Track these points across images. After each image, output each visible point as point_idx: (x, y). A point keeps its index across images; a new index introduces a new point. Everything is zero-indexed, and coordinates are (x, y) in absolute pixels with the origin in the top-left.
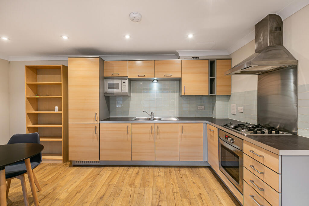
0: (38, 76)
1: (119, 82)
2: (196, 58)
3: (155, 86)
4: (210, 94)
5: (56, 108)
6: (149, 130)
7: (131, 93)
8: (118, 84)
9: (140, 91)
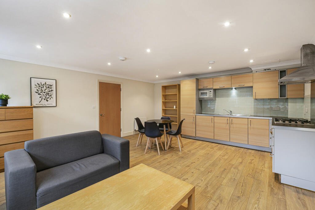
0: (166, 90)
1: (207, 91)
2: (268, 69)
3: (234, 92)
4: (280, 97)
5: (175, 106)
6: (226, 121)
7: (216, 98)
8: (207, 93)
9: (222, 96)
